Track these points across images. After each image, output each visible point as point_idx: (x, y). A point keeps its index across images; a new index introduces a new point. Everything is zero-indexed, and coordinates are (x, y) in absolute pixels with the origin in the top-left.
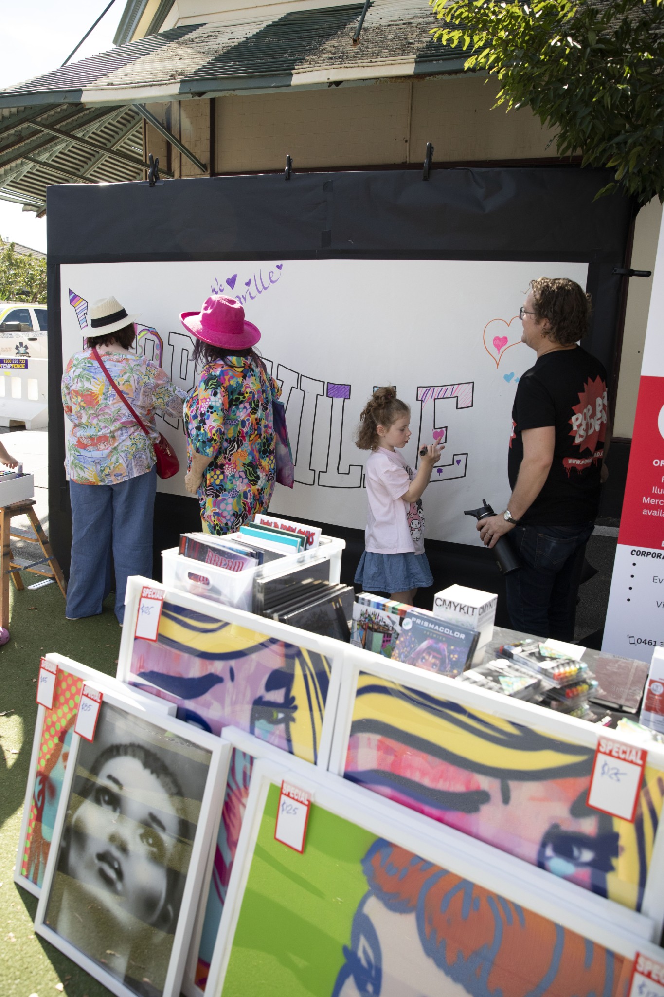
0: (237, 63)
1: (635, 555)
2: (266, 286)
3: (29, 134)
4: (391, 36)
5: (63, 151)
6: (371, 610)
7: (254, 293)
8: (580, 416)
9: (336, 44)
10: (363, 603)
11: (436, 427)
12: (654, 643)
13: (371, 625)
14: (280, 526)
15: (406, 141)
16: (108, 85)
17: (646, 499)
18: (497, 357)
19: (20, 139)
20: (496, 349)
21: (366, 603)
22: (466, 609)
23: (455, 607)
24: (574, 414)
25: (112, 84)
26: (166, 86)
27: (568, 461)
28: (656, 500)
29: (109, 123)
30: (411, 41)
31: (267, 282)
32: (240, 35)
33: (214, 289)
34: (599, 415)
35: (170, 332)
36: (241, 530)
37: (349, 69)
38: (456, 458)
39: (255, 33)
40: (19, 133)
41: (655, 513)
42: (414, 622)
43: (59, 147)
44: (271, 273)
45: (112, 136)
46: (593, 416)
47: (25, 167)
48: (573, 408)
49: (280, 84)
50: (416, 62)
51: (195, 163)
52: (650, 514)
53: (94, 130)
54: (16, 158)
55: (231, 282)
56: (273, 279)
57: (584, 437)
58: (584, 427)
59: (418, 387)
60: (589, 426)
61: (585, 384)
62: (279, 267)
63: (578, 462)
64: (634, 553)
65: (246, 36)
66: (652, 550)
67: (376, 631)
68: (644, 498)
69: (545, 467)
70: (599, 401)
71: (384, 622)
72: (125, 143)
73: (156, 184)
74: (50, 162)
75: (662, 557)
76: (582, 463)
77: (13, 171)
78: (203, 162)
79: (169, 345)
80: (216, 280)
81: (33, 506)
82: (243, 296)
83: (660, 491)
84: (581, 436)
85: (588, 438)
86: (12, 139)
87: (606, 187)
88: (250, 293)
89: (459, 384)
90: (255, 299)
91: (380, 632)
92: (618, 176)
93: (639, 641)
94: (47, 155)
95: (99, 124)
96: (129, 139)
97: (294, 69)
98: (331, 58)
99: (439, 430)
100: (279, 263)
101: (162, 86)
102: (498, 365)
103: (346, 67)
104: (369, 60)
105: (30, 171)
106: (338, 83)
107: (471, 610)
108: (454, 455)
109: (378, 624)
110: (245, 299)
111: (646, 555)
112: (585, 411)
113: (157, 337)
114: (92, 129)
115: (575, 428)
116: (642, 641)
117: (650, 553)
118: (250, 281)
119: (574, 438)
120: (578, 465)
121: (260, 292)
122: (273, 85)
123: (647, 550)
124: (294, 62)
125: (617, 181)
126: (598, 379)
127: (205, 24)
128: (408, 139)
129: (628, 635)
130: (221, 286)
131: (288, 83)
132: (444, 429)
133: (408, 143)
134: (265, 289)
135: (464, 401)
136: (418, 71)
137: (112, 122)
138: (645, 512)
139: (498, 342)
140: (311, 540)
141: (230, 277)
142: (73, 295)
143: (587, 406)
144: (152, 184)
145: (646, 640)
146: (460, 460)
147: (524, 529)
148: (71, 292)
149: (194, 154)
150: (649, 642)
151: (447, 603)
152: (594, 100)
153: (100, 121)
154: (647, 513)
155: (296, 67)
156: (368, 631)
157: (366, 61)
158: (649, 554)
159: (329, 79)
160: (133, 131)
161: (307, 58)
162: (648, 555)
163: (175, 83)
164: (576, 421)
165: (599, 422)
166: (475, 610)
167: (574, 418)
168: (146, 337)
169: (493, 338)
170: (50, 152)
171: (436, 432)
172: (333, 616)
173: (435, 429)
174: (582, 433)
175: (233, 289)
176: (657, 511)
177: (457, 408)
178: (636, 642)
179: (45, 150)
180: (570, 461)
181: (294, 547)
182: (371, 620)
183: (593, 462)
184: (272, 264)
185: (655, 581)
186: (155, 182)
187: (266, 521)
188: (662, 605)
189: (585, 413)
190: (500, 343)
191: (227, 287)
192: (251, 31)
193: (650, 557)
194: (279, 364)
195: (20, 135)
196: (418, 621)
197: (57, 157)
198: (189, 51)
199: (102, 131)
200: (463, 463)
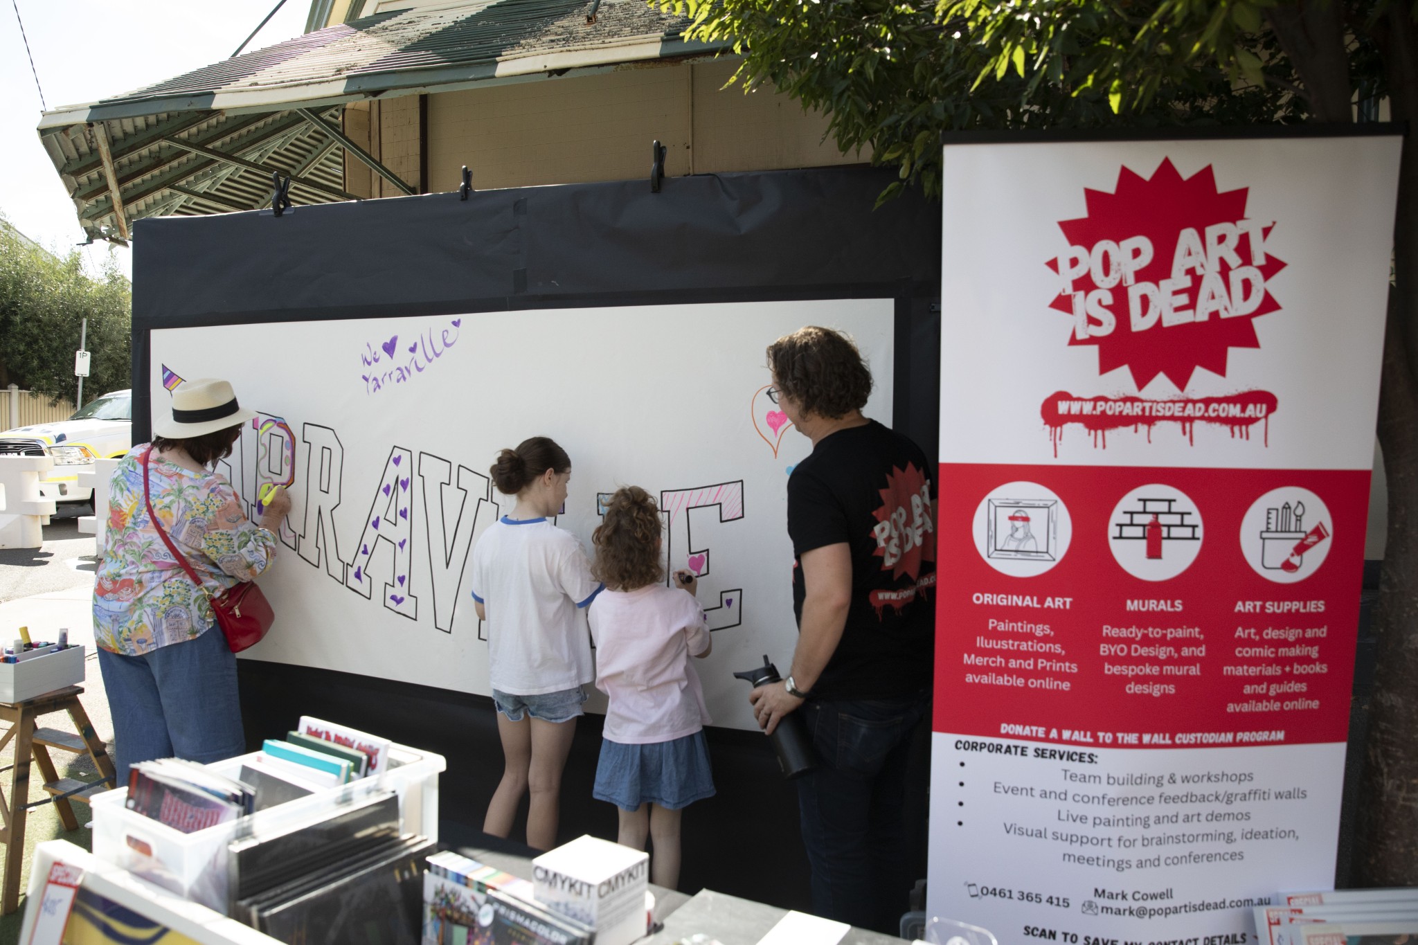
0: (430, 52)
1: (962, 749)
2: (438, 352)
3: (172, 156)
4: (639, 13)
5: (232, 177)
6: (450, 885)
7: (422, 362)
8: (886, 524)
9: (567, 24)
10: (437, 873)
11: (692, 551)
12: (1008, 894)
13: (449, 912)
14: (333, 737)
15: (688, 148)
16: (250, 85)
17: (969, 657)
18: (774, 442)
19: (157, 161)
20: (772, 430)
21: (442, 873)
22: (578, 886)
23: (563, 882)
24: (877, 523)
25: (256, 84)
26: (327, 84)
27: (877, 596)
28: (983, 657)
29: (297, 139)
30: (663, 16)
31: (439, 346)
32: (448, 20)
33: (366, 359)
34: (918, 521)
35: (305, 423)
36: (265, 747)
37: (573, 53)
38: (726, 596)
39: (469, 16)
40: (157, 155)
41: (985, 680)
42: (496, 913)
43: (225, 172)
44: (445, 333)
45: (304, 156)
46: (909, 522)
47: (177, 200)
48: (874, 513)
49: (480, 76)
50: (663, 40)
51: (398, 186)
52: (977, 681)
53: (275, 149)
54: (157, 188)
55: (390, 348)
56: (448, 341)
57: (899, 557)
58: (895, 541)
59: (662, 492)
60: (903, 540)
61: (888, 476)
62: (456, 324)
63: (894, 596)
64: (959, 745)
65: (456, 19)
66: (987, 740)
67: (457, 922)
68: (966, 656)
69: (838, 609)
70: (916, 500)
71: (468, 907)
72: (321, 164)
73: (284, 213)
74: (213, 192)
75: (1003, 750)
76: (900, 597)
77: (159, 205)
78: (411, 184)
79: (304, 442)
80: (368, 345)
81: (79, 696)
82: (406, 368)
83: (988, 644)
84: (892, 555)
85: (904, 557)
86: (146, 163)
87: (888, 188)
88: (416, 362)
89: (721, 484)
90: (423, 372)
91: (462, 925)
92: (903, 173)
93: (985, 891)
94: (208, 183)
95: (282, 140)
96: (326, 159)
97: (501, 55)
98: (552, 41)
99: (697, 556)
100: (455, 317)
101: (323, 84)
102: (776, 453)
103: (570, 51)
104: (600, 41)
105: (185, 204)
106: (561, 71)
107: (585, 888)
108: (722, 593)
109: (458, 909)
110: (409, 371)
111: (978, 748)
112: (894, 516)
113: (286, 431)
114: (273, 147)
115: (882, 544)
116: (990, 890)
117: (985, 744)
118: (415, 345)
119: (882, 559)
120: (893, 600)
121: (430, 360)
122: (471, 77)
123: (979, 739)
124: (504, 47)
125: (902, 181)
126: (910, 467)
127: (412, 9)
128: (690, 144)
129: (965, 884)
130: (375, 353)
131: (491, 74)
132: (704, 554)
133: (690, 150)
134: (437, 355)
135: (731, 510)
136: (666, 52)
137: (301, 137)
138: (970, 678)
139: (773, 419)
140: (374, 762)
141: (388, 341)
142: (168, 373)
143: (897, 509)
144: (278, 212)
145: (995, 889)
146: (731, 600)
147: (818, 707)
148: (165, 369)
149: (398, 176)
150: (1000, 893)
151: (551, 875)
152: (850, 71)
153: (283, 137)
154: (973, 679)
155: (503, 53)
156: (446, 923)
157: (596, 42)
158: (983, 746)
159: (545, 67)
160: (331, 148)
161: (522, 42)
162: (981, 748)
163: (340, 79)
164: (881, 532)
165: (920, 531)
166: (592, 890)
167: (877, 529)
168: (272, 431)
169: (766, 414)
170: (212, 178)
171: (693, 558)
172: (396, 894)
173: (691, 553)
174: (894, 550)
175: (392, 357)
176: (988, 676)
177: (721, 521)
178: (980, 894)
179: (205, 175)
180: (881, 596)
181: (334, 777)
182: (448, 903)
183: (917, 593)
184: (445, 320)
185: (997, 790)
186: (283, 209)
187: (314, 729)
188: (1013, 829)
189: (895, 520)
190: (776, 420)
191: (384, 355)
192: (465, 14)
193: (985, 751)
194: (460, 466)
195: (159, 157)
196: (502, 910)
197: (223, 185)
198: (375, 40)
199: (286, 150)
200: (735, 603)
